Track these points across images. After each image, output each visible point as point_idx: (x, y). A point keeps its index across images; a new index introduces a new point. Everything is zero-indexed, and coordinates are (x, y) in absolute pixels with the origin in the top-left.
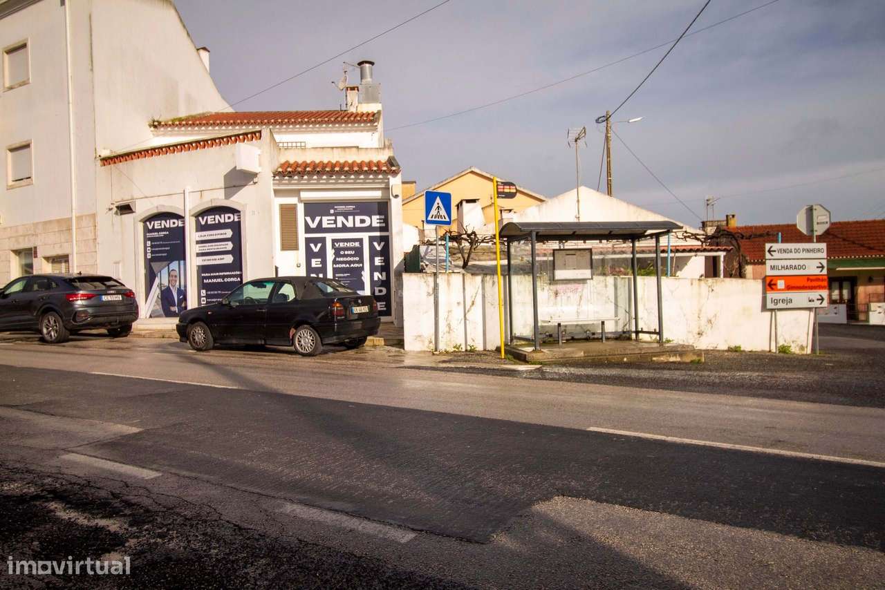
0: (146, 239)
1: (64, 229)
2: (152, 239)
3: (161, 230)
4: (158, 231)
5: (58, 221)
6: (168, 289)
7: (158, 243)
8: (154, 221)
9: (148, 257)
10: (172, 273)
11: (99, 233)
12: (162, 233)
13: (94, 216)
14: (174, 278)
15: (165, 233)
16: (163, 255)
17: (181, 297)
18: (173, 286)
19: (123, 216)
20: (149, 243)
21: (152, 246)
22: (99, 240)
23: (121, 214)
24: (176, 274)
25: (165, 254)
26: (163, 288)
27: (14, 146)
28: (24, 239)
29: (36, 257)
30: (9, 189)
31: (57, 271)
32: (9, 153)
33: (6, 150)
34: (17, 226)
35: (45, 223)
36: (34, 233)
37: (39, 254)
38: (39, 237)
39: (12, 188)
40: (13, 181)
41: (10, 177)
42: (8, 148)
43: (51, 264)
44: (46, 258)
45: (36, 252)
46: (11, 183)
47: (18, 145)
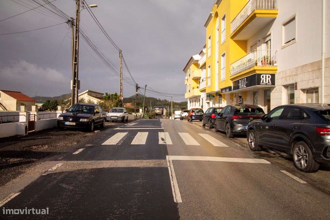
1: (316, 69)
5: (312, 64)
27: (286, 22)
28: (290, 78)
29: (296, 89)
30: (282, 49)
31: (310, 99)
32: (283, 27)
33: (282, 25)
34: (286, 70)
35: (303, 66)
36: (296, 74)
37: (298, 88)
38: (299, 76)
39: (284, 47)
40: (285, 43)
41: (284, 41)
42: (283, 24)
43: (306, 94)
44: (303, 90)
45: (296, 87)
46: (283, 45)
47: (288, 20)
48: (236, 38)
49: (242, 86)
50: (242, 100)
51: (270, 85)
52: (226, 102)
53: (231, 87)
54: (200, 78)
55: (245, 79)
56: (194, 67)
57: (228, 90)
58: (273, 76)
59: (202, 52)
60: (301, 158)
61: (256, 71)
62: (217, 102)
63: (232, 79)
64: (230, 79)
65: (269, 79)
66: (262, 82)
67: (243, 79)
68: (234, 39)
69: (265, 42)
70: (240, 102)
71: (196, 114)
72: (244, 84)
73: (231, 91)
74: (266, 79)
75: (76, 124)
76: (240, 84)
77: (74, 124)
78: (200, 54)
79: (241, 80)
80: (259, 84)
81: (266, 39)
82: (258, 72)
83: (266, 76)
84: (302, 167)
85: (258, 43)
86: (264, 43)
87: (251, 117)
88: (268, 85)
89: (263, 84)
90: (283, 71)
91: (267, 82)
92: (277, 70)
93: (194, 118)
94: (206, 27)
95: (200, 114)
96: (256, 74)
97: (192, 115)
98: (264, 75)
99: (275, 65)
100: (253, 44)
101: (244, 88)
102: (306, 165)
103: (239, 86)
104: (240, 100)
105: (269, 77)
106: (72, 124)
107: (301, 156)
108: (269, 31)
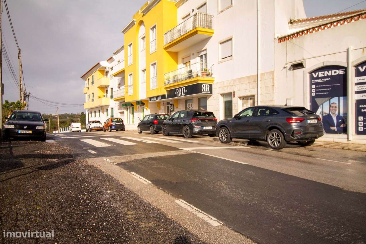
0: (311, 84)
1: (252, 81)
2: (316, 84)
3: (324, 77)
4: (322, 78)
5: (248, 77)
6: (329, 116)
7: (321, 86)
8: (319, 72)
9: (313, 95)
10: (332, 105)
11: (275, 82)
12: (325, 79)
13: (273, 72)
14: (334, 108)
15: (328, 79)
16: (326, 93)
17: (340, 121)
18: (333, 114)
19: (295, 71)
20: (314, 86)
21: (316, 88)
22: (276, 86)
23: (293, 70)
24: (336, 106)
25: (328, 93)
26: (324, 115)
27: (223, 41)
28: (227, 88)
29: (234, 97)
30: (219, 63)
31: (245, 105)
32: (220, 45)
33: (218, 44)
34: (224, 81)
35: (240, 79)
36: (233, 85)
37: (236, 96)
38: (236, 86)
39: (221, 62)
40: (221, 59)
41: (221, 57)
42: (219, 42)
43: (242, 101)
44: (240, 98)
45: (234, 94)
46: (220, 60)
47: (225, 40)
48: (169, 50)
49: (180, 94)
50: (173, 108)
51: (209, 93)
52: (149, 110)
53: (165, 95)
54: (108, 86)
55: (185, 88)
56: (99, 74)
57: (160, 98)
58: (211, 85)
59: (112, 58)
60: (274, 141)
61: (199, 81)
62: (137, 111)
63: (166, 88)
64: (165, 88)
65: (208, 88)
66: (203, 91)
67: (181, 88)
68: (167, 50)
69: (200, 55)
70: (171, 110)
71: (116, 124)
72: (183, 93)
73: (165, 99)
74: (206, 88)
75: (32, 132)
76: (177, 93)
77: (30, 132)
78: (107, 61)
79: (179, 88)
80: (201, 92)
81: (201, 53)
82: (200, 82)
83: (206, 86)
84: (275, 146)
85: (192, 56)
86: (198, 57)
87: (206, 119)
88: (207, 93)
89: (203, 92)
90: (220, 82)
91: (207, 91)
92: (214, 81)
93: (114, 128)
94: (124, 34)
95: (120, 123)
96: (198, 83)
97: (111, 125)
98: (205, 85)
99: (212, 76)
100: (185, 57)
101: (183, 96)
102: (278, 144)
103: (176, 94)
104: (171, 108)
105: (208, 86)
106: (27, 133)
107: (274, 139)
108: (204, 47)
